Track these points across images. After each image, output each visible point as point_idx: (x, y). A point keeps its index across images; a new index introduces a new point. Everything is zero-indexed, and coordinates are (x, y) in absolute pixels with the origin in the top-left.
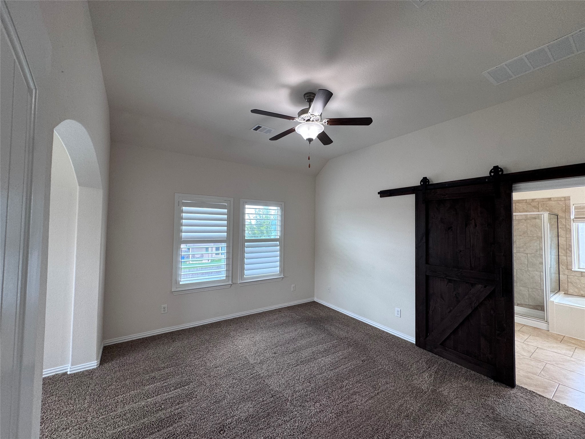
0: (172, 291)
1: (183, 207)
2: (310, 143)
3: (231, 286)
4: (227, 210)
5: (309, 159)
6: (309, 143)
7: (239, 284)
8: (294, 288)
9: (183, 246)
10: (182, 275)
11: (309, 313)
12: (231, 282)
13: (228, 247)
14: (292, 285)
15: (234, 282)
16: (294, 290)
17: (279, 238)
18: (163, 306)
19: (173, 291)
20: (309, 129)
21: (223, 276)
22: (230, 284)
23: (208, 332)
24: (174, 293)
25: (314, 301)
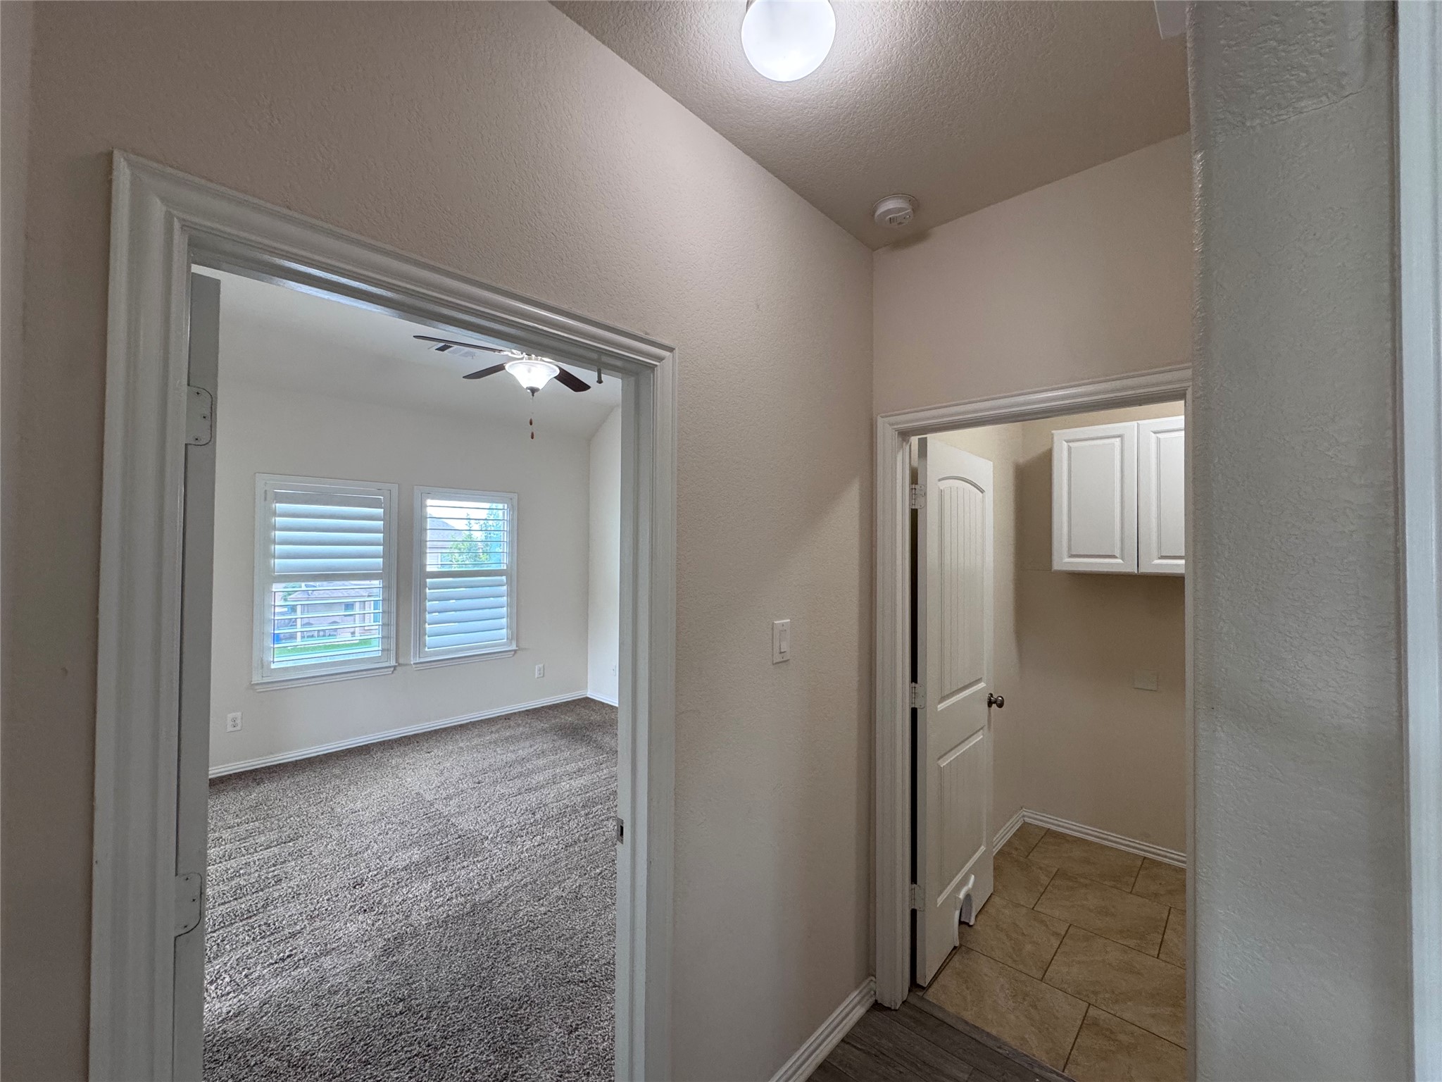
0: (253, 683)
1: (277, 505)
2: (533, 395)
3: (395, 669)
4: (382, 510)
5: (531, 424)
6: (531, 394)
7: (414, 666)
8: (542, 671)
9: (277, 587)
10: (275, 650)
11: (569, 719)
12: (394, 662)
13: (386, 588)
14: (536, 667)
15: (401, 661)
16: (542, 675)
17: (505, 568)
18: (230, 716)
19: (258, 684)
20: (529, 371)
21: (375, 649)
22: (392, 666)
23: (340, 762)
24: (257, 687)
25: (587, 698)
